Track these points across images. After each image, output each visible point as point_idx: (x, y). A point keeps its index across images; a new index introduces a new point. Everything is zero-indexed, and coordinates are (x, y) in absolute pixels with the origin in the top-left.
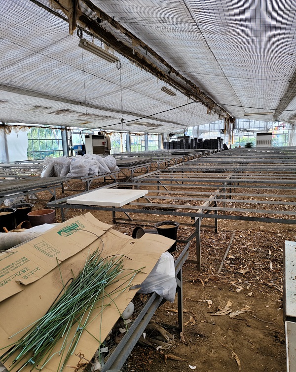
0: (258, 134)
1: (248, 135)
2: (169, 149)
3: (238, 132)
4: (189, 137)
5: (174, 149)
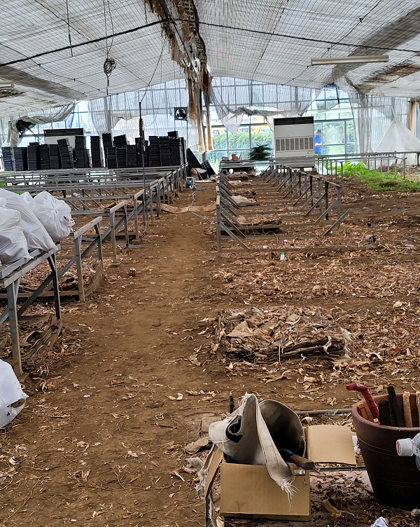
0: (277, 122)
1: (250, 125)
2: (25, 169)
3: (222, 115)
4: (81, 131)
5: (39, 168)
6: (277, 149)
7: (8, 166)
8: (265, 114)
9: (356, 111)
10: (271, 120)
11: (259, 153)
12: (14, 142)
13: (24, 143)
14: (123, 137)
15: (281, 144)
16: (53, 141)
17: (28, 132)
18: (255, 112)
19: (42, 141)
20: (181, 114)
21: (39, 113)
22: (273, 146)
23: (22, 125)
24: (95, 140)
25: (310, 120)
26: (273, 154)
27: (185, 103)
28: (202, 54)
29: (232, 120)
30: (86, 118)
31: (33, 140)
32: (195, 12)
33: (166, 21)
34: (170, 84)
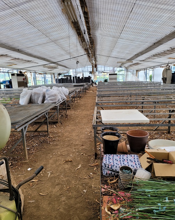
0: (110, 74)
1: (104, 75)
2: (60, 83)
3: (99, 73)
4: (71, 76)
5: (63, 83)
6: (110, 80)
7: (57, 82)
8: (107, 73)
9: (125, 72)
10: (108, 74)
11: (106, 81)
12: (58, 77)
13: (60, 78)
14: (79, 77)
15: (110, 79)
16: (66, 77)
17: (60, 76)
18: (105, 72)
19: (63, 78)
20: (91, 73)
21: (62, 72)
22: (109, 79)
23: (59, 74)
24: (73, 77)
25: (116, 74)
26: (109, 81)
27: (91, 71)
28: (96, 60)
29: (100, 74)
30: (72, 73)
31: (62, 77)
32: (94, 52)
33: (88, 54)
34: (89, 67)
